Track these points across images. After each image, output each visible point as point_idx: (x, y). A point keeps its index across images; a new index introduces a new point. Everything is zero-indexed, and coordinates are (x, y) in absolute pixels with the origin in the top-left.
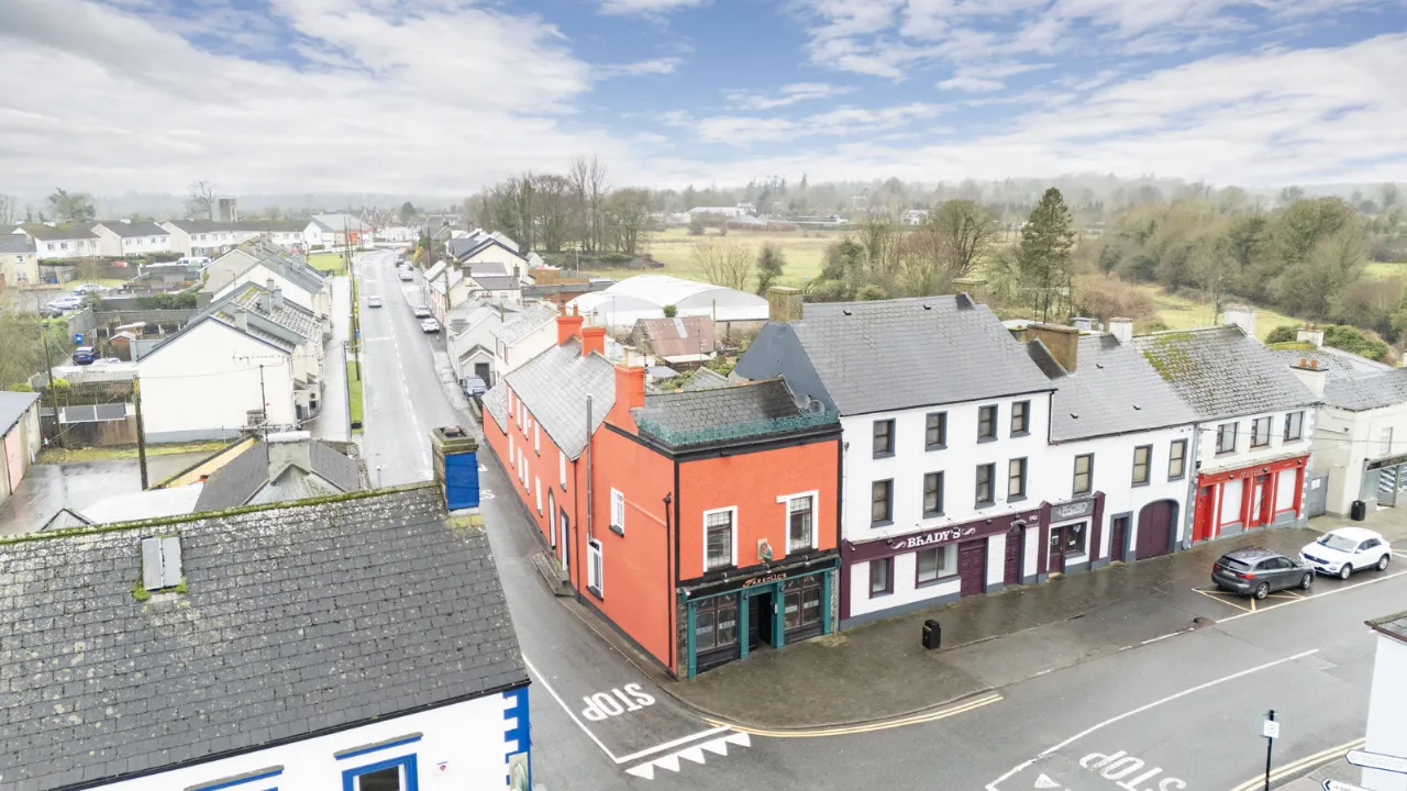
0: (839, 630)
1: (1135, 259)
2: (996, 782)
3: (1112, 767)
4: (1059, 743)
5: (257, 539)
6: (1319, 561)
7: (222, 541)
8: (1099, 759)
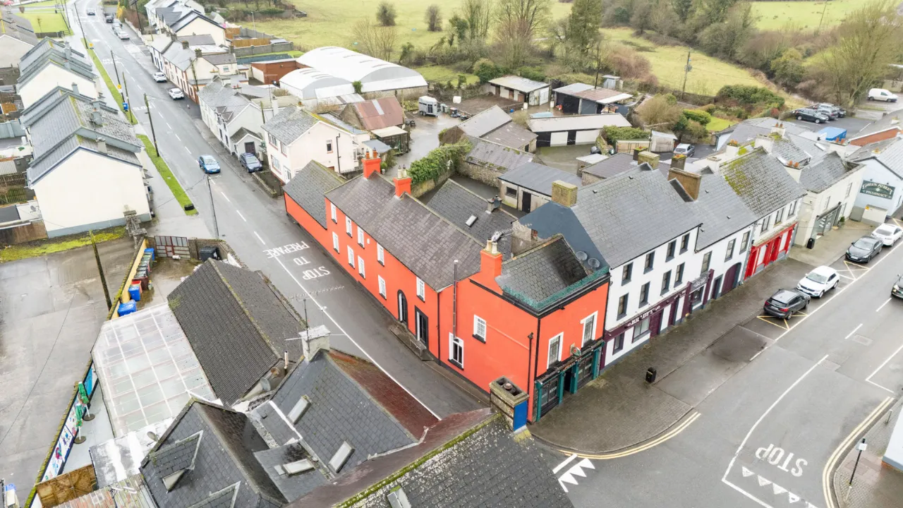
0: (599, 375)
1: (616, 10)
2: (725, 476)
3: (771, 456)
4: (741, 443)
5: (436, 476)
6: (809, 290)
7: (421, 484)
8: (763, 452)
